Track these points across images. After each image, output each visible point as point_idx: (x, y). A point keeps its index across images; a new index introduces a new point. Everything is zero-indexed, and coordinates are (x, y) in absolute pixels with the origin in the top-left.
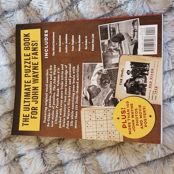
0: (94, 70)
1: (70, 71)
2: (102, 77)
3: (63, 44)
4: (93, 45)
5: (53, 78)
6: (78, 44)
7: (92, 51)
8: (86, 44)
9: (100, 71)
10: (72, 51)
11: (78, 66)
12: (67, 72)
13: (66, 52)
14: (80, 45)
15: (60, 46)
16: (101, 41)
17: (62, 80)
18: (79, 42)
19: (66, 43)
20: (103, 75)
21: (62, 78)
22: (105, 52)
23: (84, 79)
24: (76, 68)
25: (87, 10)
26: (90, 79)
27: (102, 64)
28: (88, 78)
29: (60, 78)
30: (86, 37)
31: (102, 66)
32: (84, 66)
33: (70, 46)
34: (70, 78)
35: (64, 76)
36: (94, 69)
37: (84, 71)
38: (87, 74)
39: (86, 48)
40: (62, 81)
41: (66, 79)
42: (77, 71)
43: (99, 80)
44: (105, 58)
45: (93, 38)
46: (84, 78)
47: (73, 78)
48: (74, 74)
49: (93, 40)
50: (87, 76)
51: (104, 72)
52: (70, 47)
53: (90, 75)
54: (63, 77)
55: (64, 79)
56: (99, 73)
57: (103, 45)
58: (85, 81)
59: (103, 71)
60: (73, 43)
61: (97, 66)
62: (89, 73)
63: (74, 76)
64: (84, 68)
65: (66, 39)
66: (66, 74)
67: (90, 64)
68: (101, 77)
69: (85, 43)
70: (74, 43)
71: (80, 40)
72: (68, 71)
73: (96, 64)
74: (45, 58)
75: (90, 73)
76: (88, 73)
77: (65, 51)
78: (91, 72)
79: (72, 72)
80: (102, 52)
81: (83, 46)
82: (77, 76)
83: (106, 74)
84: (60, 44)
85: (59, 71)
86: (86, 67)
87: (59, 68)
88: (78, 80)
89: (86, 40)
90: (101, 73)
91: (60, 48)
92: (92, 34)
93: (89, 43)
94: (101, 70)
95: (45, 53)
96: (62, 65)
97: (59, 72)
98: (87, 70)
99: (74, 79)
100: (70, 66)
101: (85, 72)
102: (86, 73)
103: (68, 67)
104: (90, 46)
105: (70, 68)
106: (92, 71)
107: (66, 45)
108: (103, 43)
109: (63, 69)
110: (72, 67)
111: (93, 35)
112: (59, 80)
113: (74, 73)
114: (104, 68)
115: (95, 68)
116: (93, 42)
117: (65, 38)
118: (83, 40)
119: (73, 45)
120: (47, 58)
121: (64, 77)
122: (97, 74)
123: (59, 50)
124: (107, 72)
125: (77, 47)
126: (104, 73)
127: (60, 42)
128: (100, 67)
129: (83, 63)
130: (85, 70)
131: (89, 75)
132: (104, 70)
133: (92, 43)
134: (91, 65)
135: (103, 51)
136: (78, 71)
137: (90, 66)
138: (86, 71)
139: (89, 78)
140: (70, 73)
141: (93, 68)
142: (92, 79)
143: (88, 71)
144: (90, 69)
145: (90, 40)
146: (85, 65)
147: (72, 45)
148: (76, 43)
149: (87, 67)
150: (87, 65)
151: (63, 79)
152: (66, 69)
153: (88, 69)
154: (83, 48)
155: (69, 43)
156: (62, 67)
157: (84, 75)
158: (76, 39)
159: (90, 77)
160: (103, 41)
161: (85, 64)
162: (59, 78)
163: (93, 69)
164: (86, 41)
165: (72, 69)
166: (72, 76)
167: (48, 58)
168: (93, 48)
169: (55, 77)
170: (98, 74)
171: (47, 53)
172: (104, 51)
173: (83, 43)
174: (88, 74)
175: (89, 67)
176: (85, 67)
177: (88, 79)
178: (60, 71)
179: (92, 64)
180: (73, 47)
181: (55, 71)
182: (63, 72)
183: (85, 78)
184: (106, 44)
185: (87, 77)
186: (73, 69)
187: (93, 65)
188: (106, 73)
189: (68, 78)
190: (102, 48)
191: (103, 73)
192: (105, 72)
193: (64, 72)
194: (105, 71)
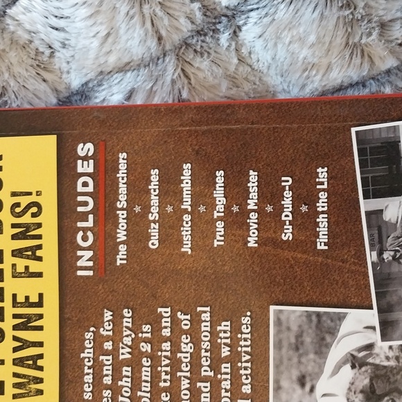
0: (328, 346)
1: (206, 345)
2: (371, 380)
3: (170, 209)
4: (323, 221)
5: (117, 375)
6: (245, 213)
7: (319, 247)
8: (287, 215)
9: (360, 350)
10: (216, 243)
11: (246, 320)
12: (186, 347)
13: (187, 249)
14: (254, 216)
15: (154, 222)
16: (365, 205)
17: (162, 384)
18: (252, 205)
19: (187, 206)
20: (379, 374)
21: (164, 376)
22: (387, 256)
23: (278, 388)
24: (236, 329)
25: (282, 53)
26: (308, 388)
27: (371, 316)
28: (302, 381)
29: (155, 377)
30: (287, 181)
31: (373, 328)
32: (278, 322)
33: (207, 222)
34: (205, 380)
35: (175, 364)
36: (328, 339)
37: (279, 345)
38: (295, 360)
39: (287, 235)
40: (165, 390)
41: (185, 384)
42: (242, 343)
43: (360, 396)
44: (387, 285)
45: (325, 186)
46: (277, 382)
47: (220, 382)
48: (226, 360)
49: (323, 196)
50: (295, 374)
51: (383, 356)
52: (203, 227)
53: (310, 368)
54: (167, 373)
55: (175, 381)
56: (355, 362)
57: (374, 222)
58: (284, 396)
59: (376, 350)
60: (220, 207)
61: (345, 327)
62: (303, 360)
63: (226, 367)
64: (278, 332)
65: (186, 186)
66: (184, 357)
67: (309, 315)
68: (367, 381)
69: (282, 208)
70: (227, 208)
71: (254, 195)
72: (196, 342)
73: (341, 317)
74: (80, 273)
75: (312, 356)
76: (300, 356)
77: (180, 243)
78: (316, 353)
79: (215, 348)
80: (371, 257)
81: (271, 222)
82: (242, 372)
83: (392, 368)
84: (155, 210)
85: (146, 341)
86: (289, 329)
87: (147, 328)
88: (247, 389)
89: (288, 194)
90: (370, 360)
91: (154, 230)
92: (320, 170)
93: (304, 208)
94: (370, 347)
95: (79, 253)
96: (165, 311)
97: (146, 348)
98: (293, 340)
99: (226, 385)
100: (206, 317)
101: (284, 350)
102: (290, 359)
103: (196, 321)
104: (305, 223)
105: (205, 327)
106: (322, 348)
107: (187, 218)
108: (375, 215)
109: (166, 332)
110: (214, 323)
111: (323, 174)
112: (146, 387)
113: (225, 352)
114: (385, 337)
115: (333, 332)
116: (322, 205)
117: (182, 182)
118: (271, 194)
119: (220, 219)
120: (88, 277)
121: (173, 374)
122: (348, 366)
123: (149, 237)
124: (397, 358)
125: (240, 227)
126: (386, 363)
127: (155, 201)
128: (360, 328)
129: (272, 308)
130: (285, 344)
131: (303, 368)
132: (382, 347)
133: (320, 209)
134: (314, 318)
135: (374, 254)
136: (245, 346)
137: (311, 321)
138: (290, 344)
139: (303, 385)
140: (203, 353)
141: (325, 333)
142: (319, 390)
143: (297, 349)
144: (307, 340)
145: (305, 196)
146: (283, 317)
147: (216, 215)
148: (235, 209)
149: (295, 328)
150: (293, 317)
151: (168, 384)
152: (186, 332)
153: (299, 336)
154: (270, 234)
155: (202, 209)
156: (166, 322)
157: (277, 367)
158: (236, 191)
159: (308, 379)
160: (375, 204)
161: (281, 311)
162: (146, 374)
163: (323, 339)
164: (287, 202)
165: (214, 334)
166: (215, 367)
167: (90, 273)
168: (323, 238)
169: (126, 371)
170: (353, 367)
171: (90, 253)
172: (380, 254)
173: (269, 209)
174: (300, 362)
175: (306, 327)
176: (284, 328)
177: (299, 391)
178: (156, 340)
179: (318, 315)
180: (220, 225)
181: (128, 341)
182: (166, 346)
183: (285, 383)
184: (393, 221)
185: (294, 378)
186: (222, 335)
187: (324, 318)
188: (392, 363)
189: (195, 376)
190: (370, 236)
191: (377, 361)
192: (388, 358)
193: (176, 348)
194: (391, 354)
